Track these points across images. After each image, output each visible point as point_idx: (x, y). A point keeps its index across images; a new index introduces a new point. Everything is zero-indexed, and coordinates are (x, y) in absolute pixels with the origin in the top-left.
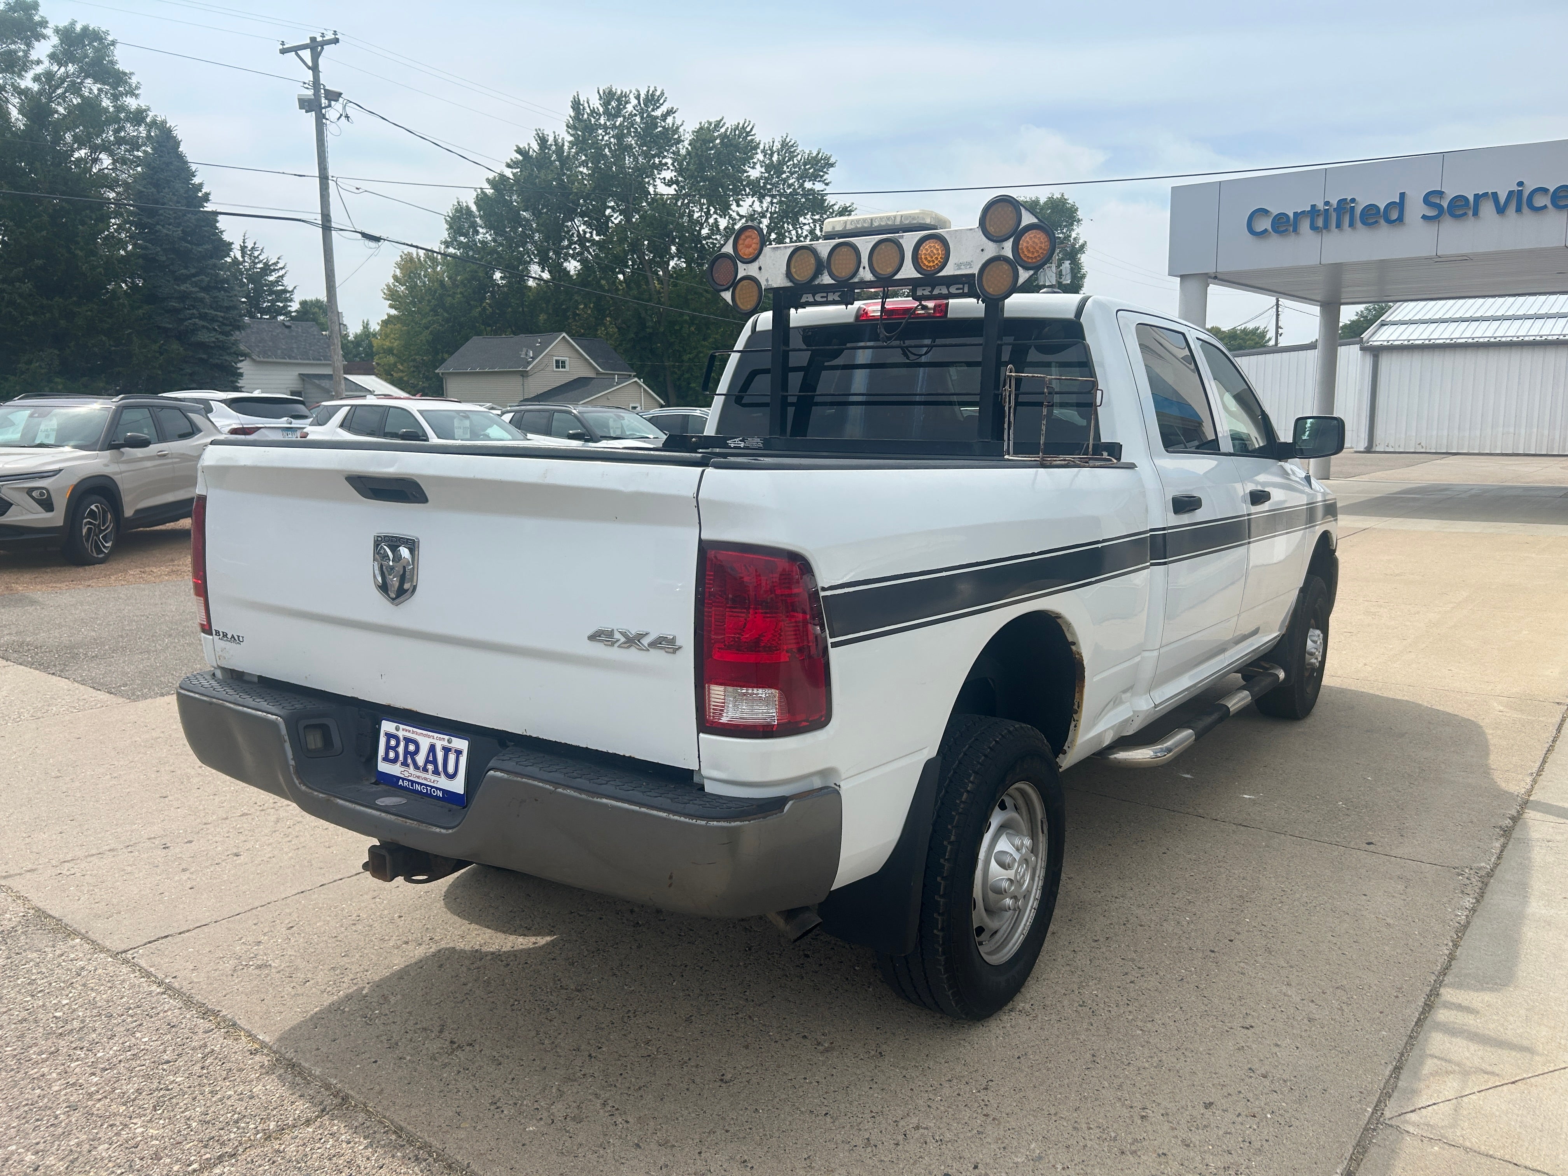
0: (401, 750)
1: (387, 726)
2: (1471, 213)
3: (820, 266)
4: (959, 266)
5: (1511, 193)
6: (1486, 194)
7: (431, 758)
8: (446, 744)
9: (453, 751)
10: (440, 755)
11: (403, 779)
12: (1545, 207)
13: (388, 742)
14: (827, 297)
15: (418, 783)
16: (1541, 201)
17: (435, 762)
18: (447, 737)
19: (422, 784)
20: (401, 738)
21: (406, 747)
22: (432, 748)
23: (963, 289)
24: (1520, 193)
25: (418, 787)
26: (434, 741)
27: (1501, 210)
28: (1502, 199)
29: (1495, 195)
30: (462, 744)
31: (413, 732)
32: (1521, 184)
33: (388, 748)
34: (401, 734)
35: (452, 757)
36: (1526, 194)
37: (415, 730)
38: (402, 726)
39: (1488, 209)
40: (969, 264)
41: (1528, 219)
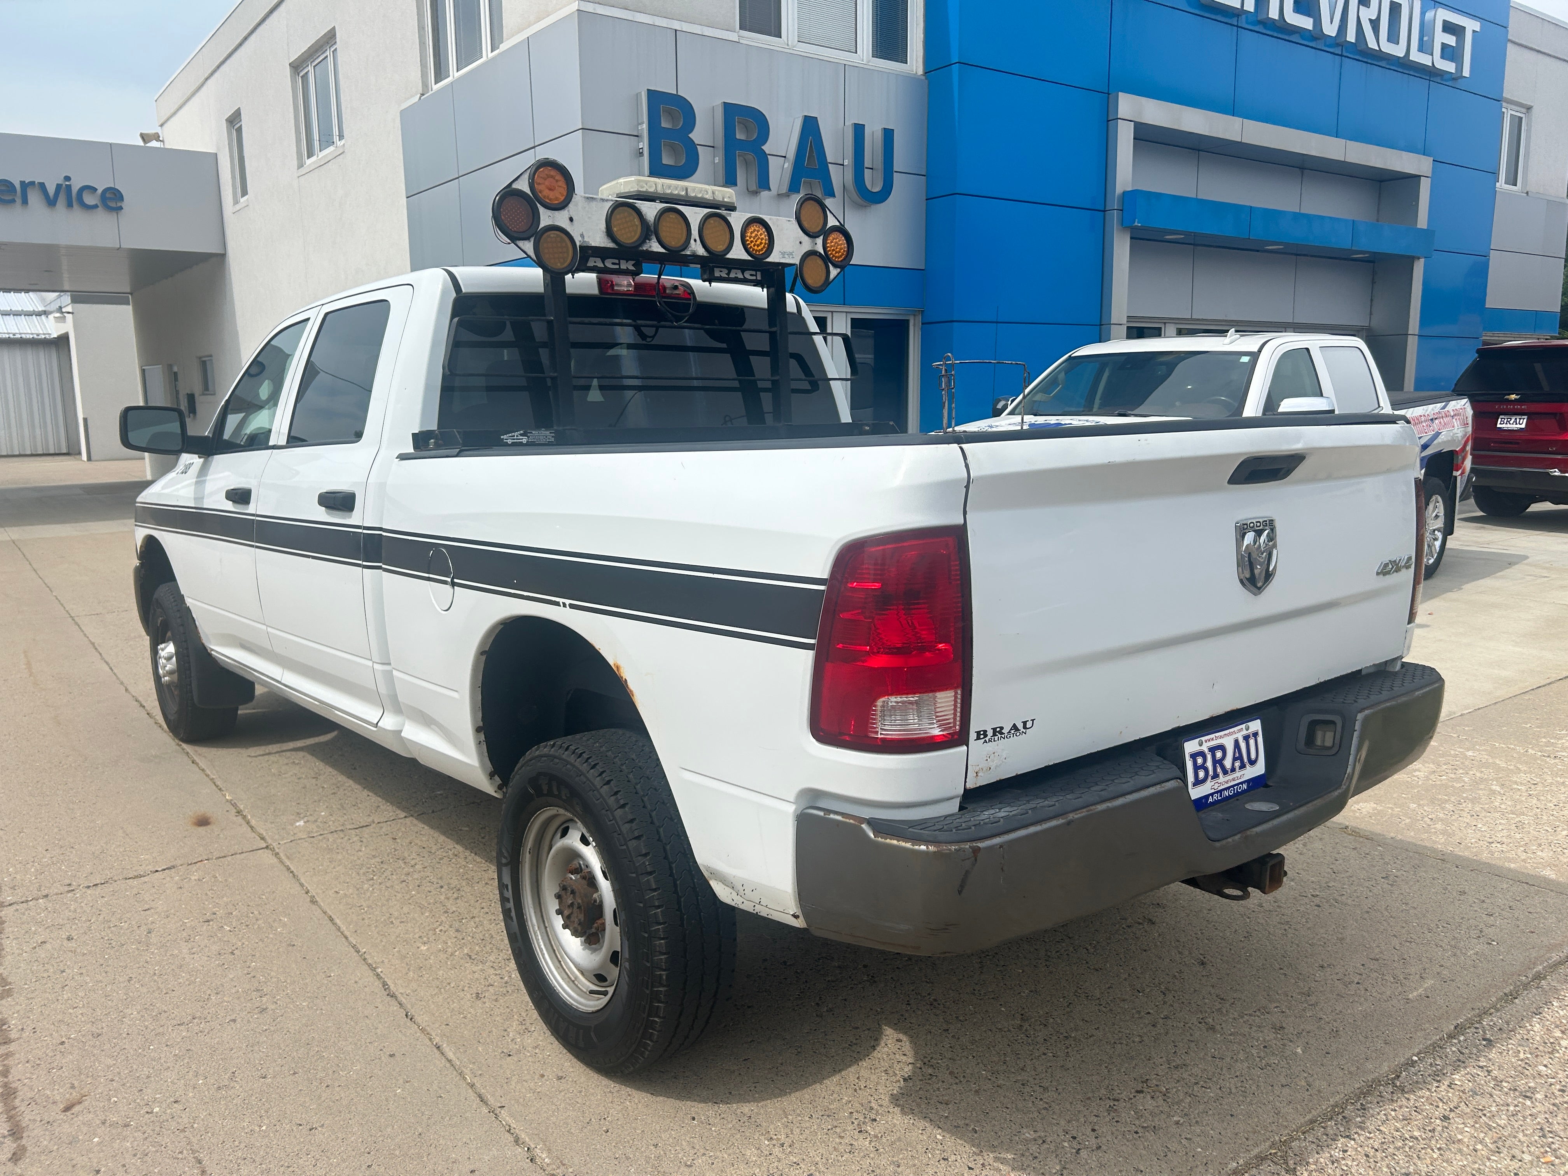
0: (1209, 764)
1: (1191, 747)
2: (19, 200)
3: (648, 230)
4: (783, 254)
5: (59, 187)
6: (32, 183)
7: (1237, 755)
8: (1245, 732)
9: (1251, 735)
10: (1243, 745)
11: (1212, 794)
12: (96, 206)
13: (1195, 763)
14: (619, 264)
15: (1226, 789)
16: (89, 200)
17: (1241, 758)
18: (1243, 726)
19: (1228, 788)
20: (1206, 751)
21: (1214, 756)
22: (1237, 742)
23: (756, 275)
24: (69, 187)
25: (1226, 793)
26: (1235, 736)
27: (51, 202)
28: (51, 190)
29: (42, 186)
30: (1256, 725)
31: (1217, 738)
32: (67, 178)
33: (1196, 768)
34: (1205, 748)
35: (1252, 742)
36: (75, 190)
37: (1217, 734)
38: (1203, 739)
39: (34, 197)
40: (791, 254)
41: (78, 215)
